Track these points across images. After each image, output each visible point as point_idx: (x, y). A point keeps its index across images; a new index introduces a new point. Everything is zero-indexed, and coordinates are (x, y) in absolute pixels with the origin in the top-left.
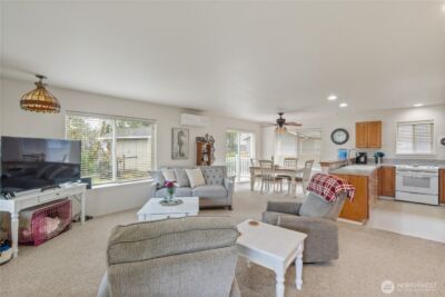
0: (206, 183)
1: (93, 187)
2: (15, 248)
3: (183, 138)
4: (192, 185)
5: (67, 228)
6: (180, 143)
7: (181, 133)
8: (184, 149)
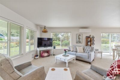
0: (84, 52)
1: (56, 48)
2: (39, 57)
3: (80, 37)
4: (78, 52)
5: (49, 56)
6: (79, 38)
7: (80, 35)
8: (81, 40)
